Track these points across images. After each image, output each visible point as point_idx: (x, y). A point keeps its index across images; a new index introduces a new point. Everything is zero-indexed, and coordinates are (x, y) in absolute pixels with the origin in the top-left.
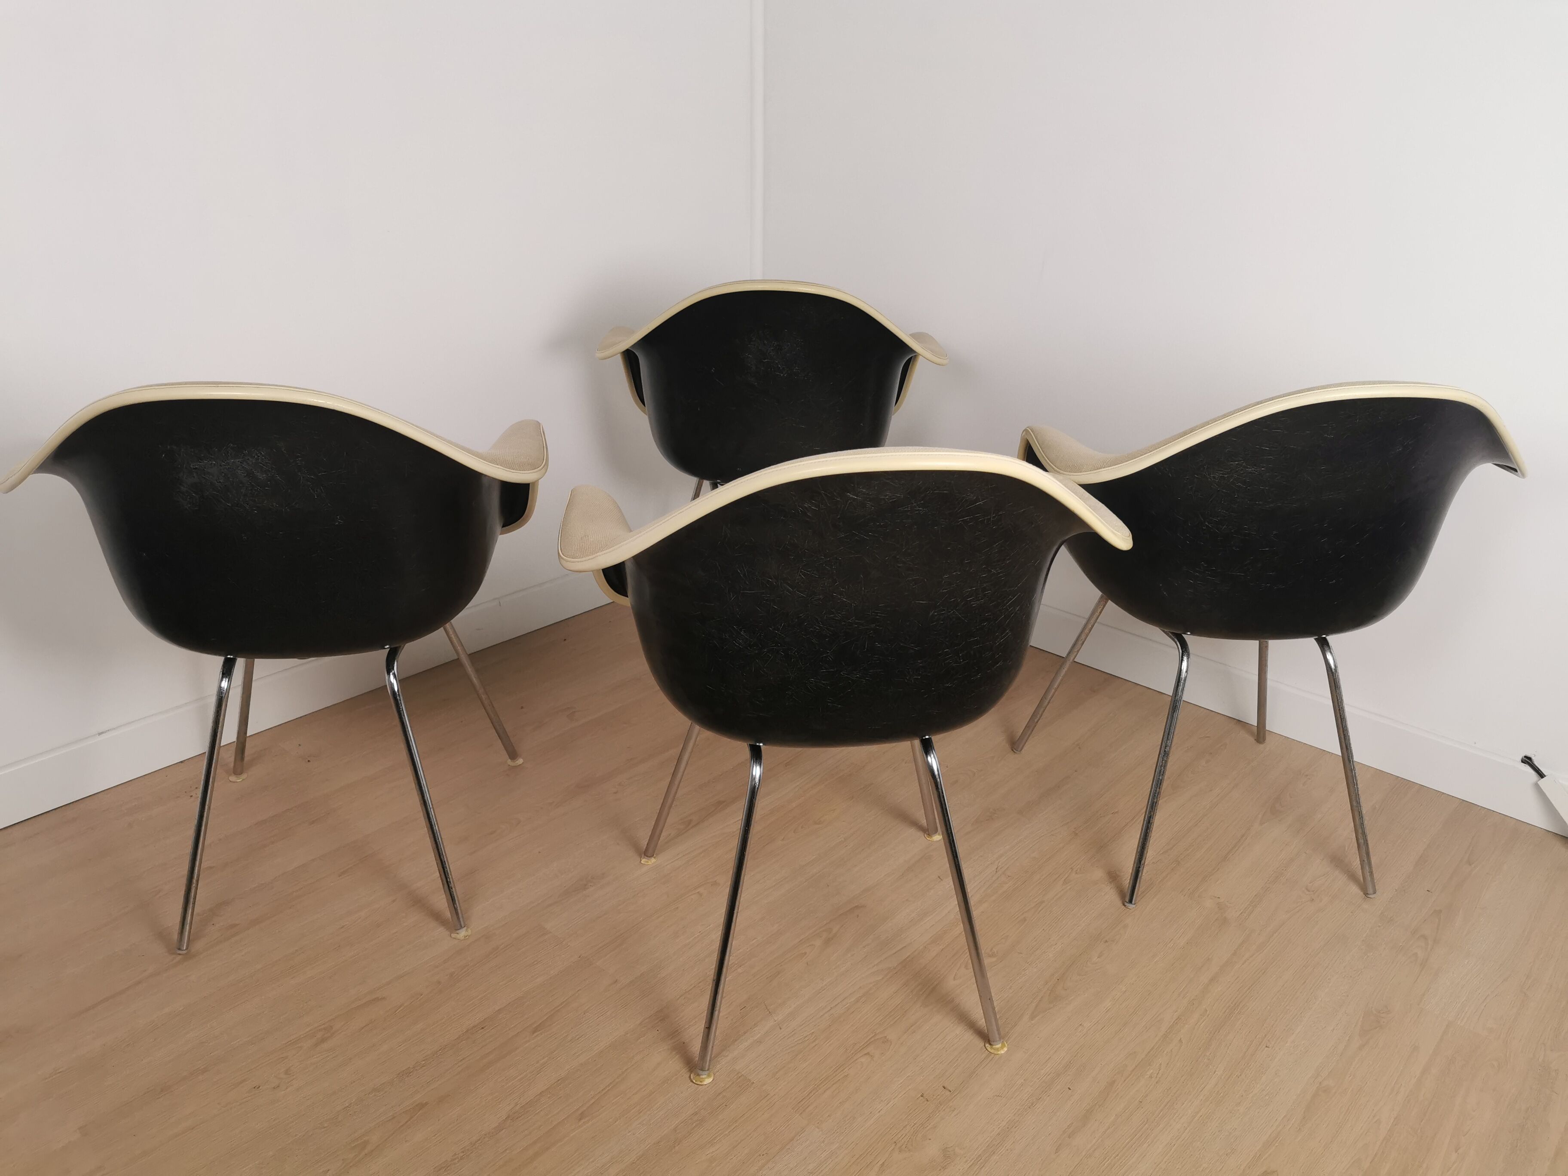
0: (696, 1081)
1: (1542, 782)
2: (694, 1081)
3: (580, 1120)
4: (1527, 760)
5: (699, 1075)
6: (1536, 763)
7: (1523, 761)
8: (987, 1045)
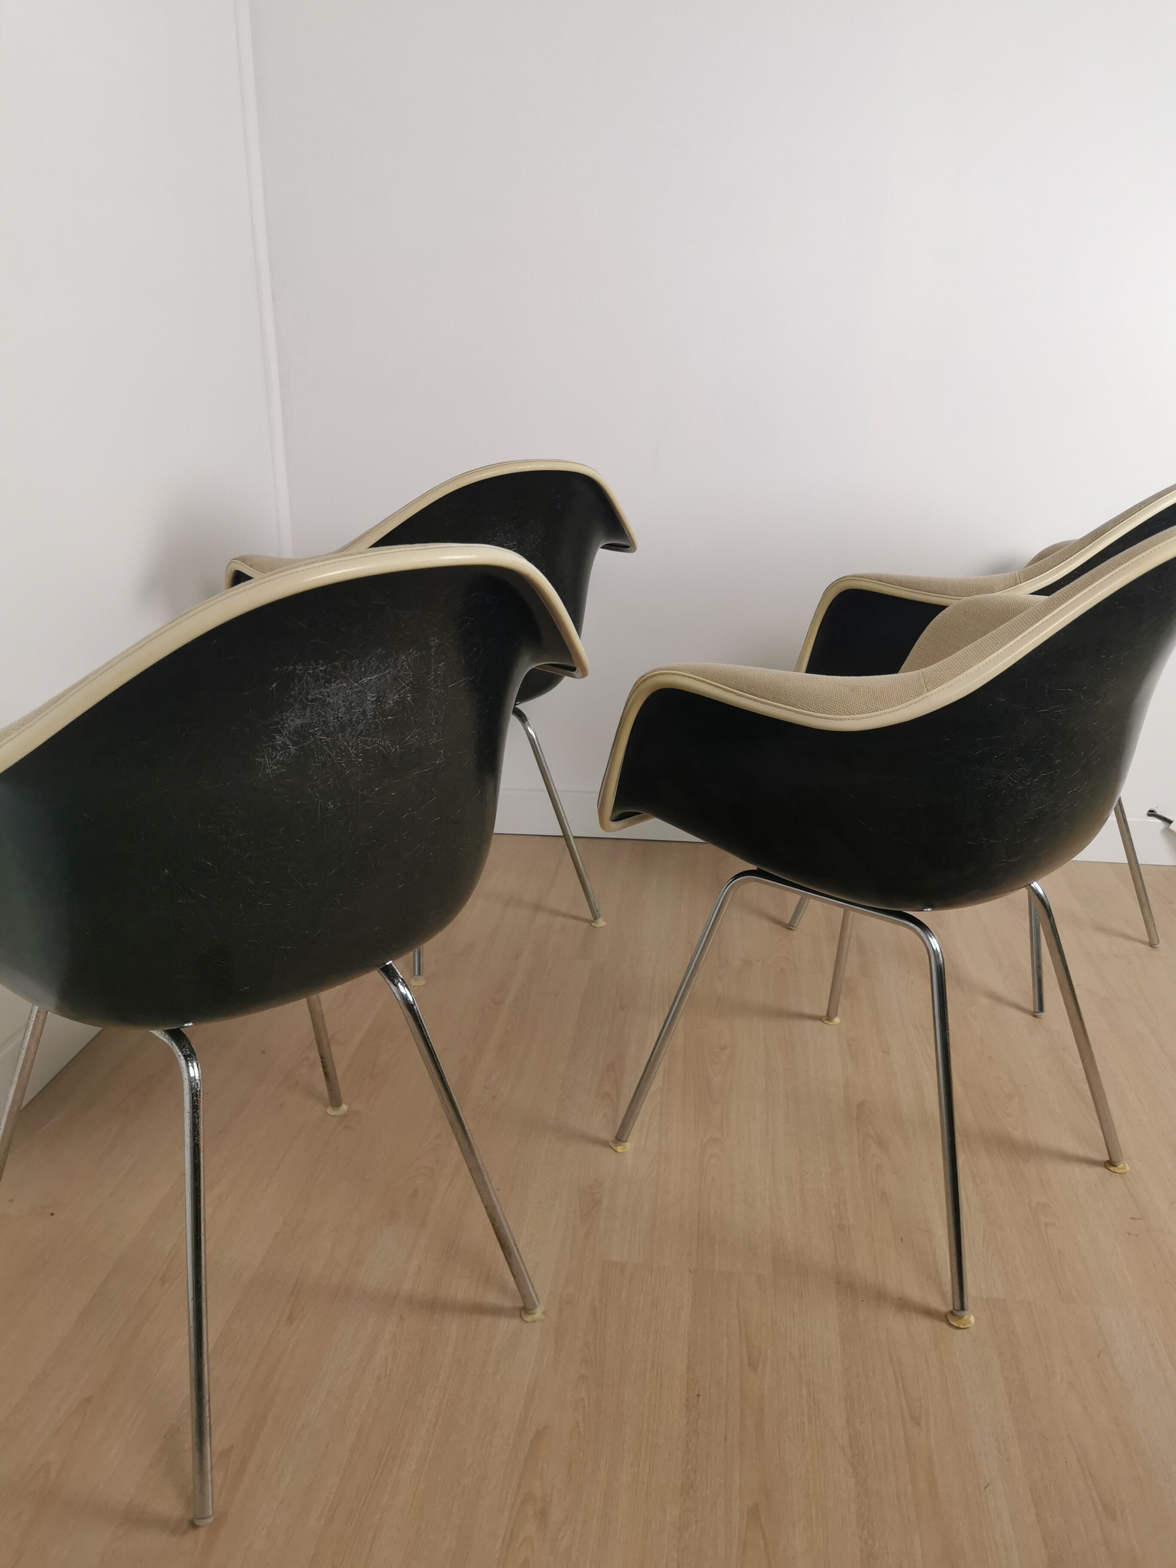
0: (963, 1325)
1: (1172, 827)
2: (962, 1326)
3: (919, 1424)
4: (1152, 813)
5: (961, 1318)
6: (1159, 813)
7: (1149, 815)
8: (1112, 1169)
